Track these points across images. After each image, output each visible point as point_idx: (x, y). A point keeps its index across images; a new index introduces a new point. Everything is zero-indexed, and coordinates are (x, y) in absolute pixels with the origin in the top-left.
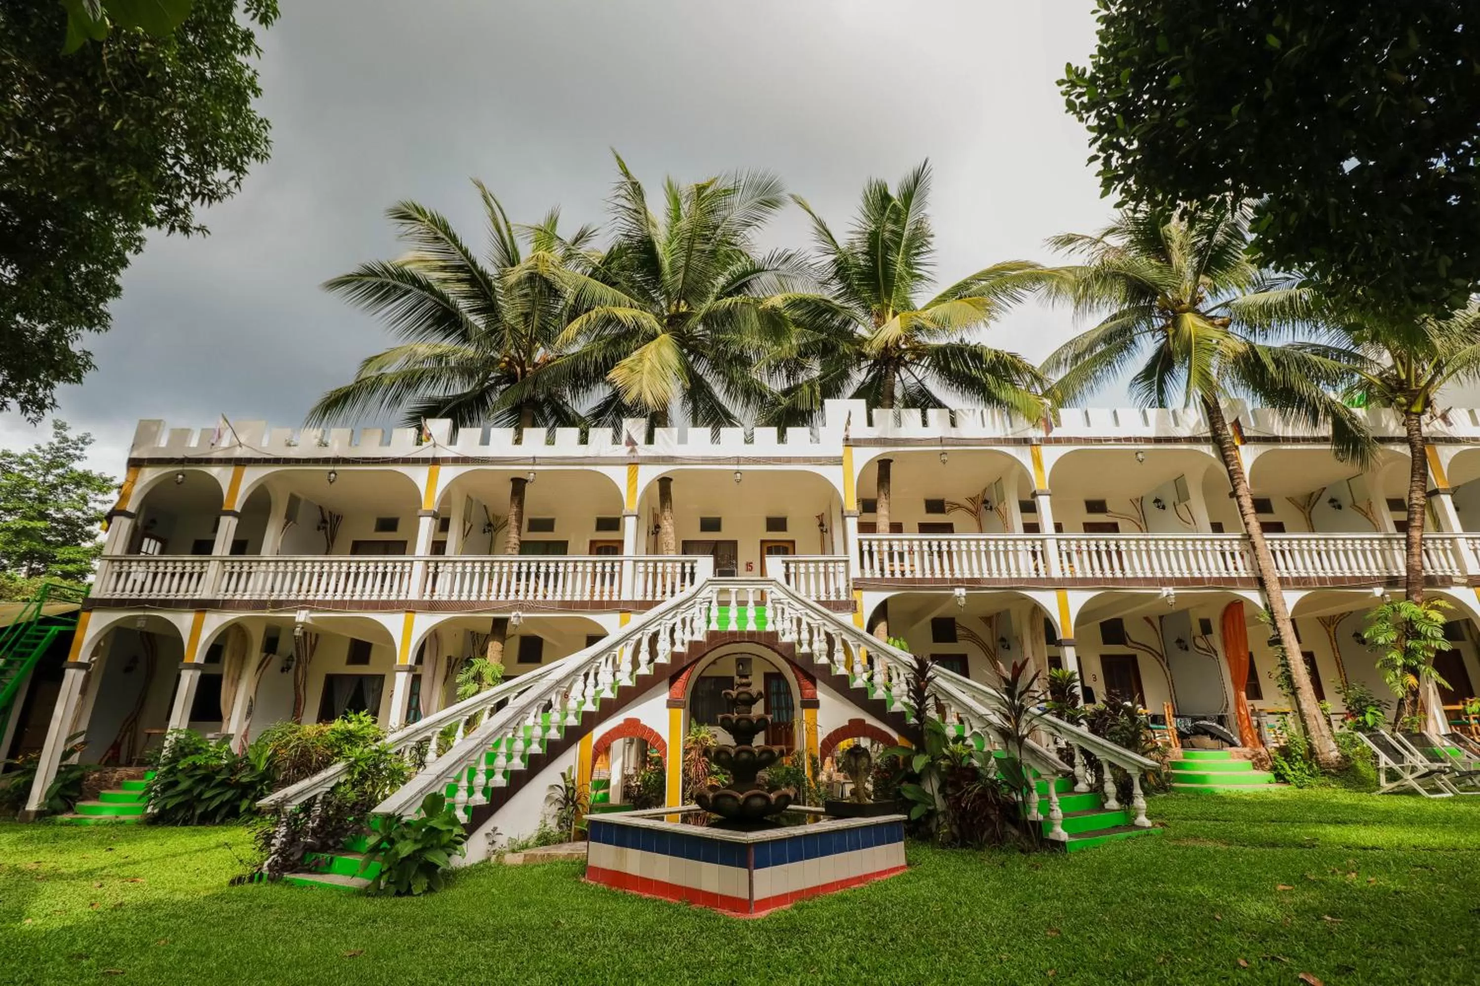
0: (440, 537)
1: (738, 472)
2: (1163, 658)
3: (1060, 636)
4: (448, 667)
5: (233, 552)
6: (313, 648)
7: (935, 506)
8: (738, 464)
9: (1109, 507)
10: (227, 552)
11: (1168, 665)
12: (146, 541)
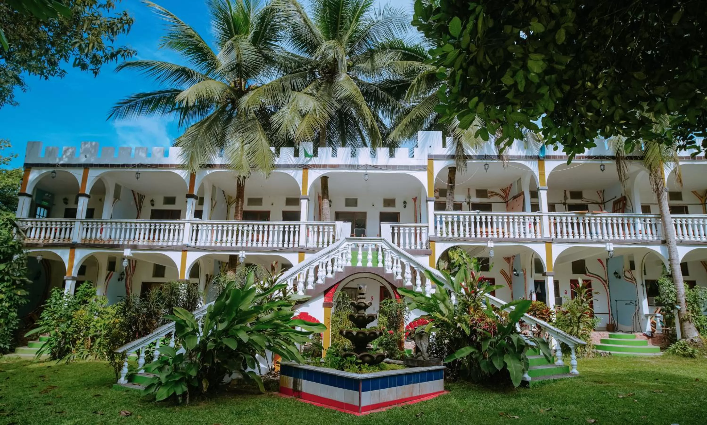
0: (199, 208)
1: (366, 174)
2: (606, 282)
3: (546, 270)
4: (207, 280)
5: (87, 217)
6: (134, 268)
7: (481, 193)
8: (366, 169)
9: (584, 196)
10: (84, 217)
11: (608, 286)
12: (39, 209)
